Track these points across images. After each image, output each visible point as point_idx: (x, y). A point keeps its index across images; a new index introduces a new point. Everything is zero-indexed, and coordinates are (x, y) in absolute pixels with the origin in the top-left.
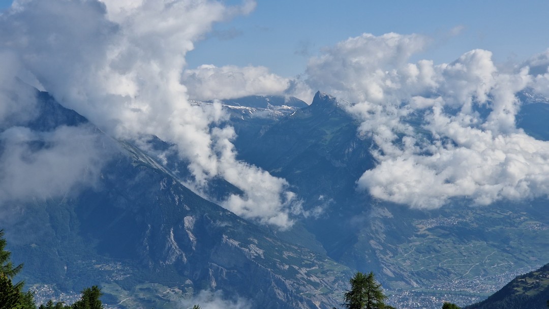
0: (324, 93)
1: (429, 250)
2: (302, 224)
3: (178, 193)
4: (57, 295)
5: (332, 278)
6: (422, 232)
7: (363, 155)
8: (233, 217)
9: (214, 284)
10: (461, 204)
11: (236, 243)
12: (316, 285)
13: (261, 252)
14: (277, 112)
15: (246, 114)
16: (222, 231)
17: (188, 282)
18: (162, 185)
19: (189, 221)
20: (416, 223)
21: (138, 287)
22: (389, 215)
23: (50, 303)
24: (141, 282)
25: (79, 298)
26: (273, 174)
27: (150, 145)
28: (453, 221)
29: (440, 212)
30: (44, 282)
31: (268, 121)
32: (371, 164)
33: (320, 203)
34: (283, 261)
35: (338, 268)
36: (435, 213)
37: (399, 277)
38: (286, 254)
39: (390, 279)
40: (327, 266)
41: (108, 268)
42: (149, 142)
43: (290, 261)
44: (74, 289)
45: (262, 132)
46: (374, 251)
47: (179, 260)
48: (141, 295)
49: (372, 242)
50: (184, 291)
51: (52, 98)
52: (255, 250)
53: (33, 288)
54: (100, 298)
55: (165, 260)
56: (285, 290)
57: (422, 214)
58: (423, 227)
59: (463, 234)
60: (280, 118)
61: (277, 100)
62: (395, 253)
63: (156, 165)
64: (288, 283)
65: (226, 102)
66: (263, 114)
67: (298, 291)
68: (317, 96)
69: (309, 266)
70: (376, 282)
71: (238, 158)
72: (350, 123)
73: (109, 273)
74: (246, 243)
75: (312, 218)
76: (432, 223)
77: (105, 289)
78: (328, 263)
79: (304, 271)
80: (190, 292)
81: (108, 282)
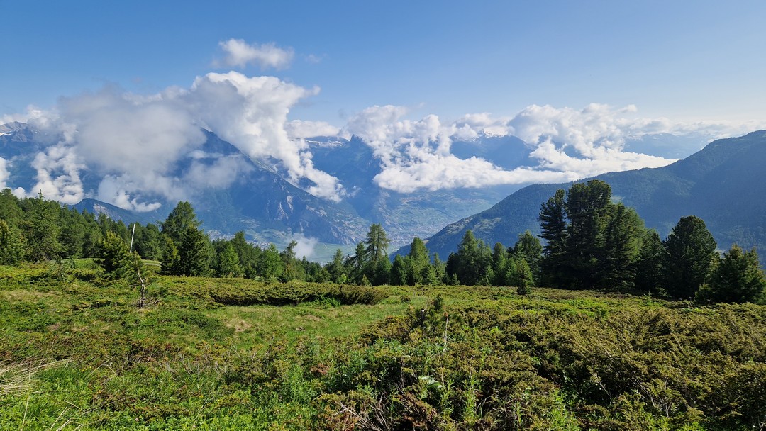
0: (356, 135)
1: (407, 212)
2: (346, 200)
3: (284, 185)
4: (222, 236)
5: (361, 226)
6: (404, 204)
7: (375, 166)
8: (312, 197)
9: (302, 229)
10: (423, 190)
11: (313, 209)
12: (353, 229)
13: (326, 213)
14: (332, 144)
15: (318, 145)
16: (306, 203)
17: (289, 228)
18: (275, 181)
19: (289, 199)
20: (401, 199)
21: (264, 231)
22: (389, 196)
23: (218, 239)
24: (265, 229)
25: (234, 237)
26: (331, 175)
27: (269, 161)
28: (419, 199)
29: (414, 194)
30: (215, 229)
31: (329, 149)
32: (379, 171)
33: (354, 190)
34: (337, 218)
35: (364, 221)
36: (410, 195)
37: (394, 226)
38: (338, 215)
39: (389, 226)
40: (358, 220)
41: (248, 222)
42: (268, 159)
43: (340, 218)
44: (230, 232)
45: (326, 155)
46: (381, 213)
47: (284, 218)
48: (265, 235)
49: (380, 209)
50: (287, 233)
51: (216, 136)
52: (323, 213)
53: (209, 232)
54: (244, 237)
55: (277, 218)
56: (338, 232)
57: (404, 195)
58: (404, 202)
59: (423, 204)
60: (335, 148)
61: (333, 139)
62: (391, 214)
63: (271, 170)
64: (339, 228)
65: (307, 139)
66: (326, 145)
67: (344, 232)
68: (353, 137)
69: (350, 220)
70: (382, 228)
71: (314, 167)
72: (369, 151)
73: (249, 224)
74: (318, 209)
75: (351, 197)
76: (409, 200)
77: (247, 232)
78: (359, 219)
79: (347, 223)
80: (290, 233)
81: (248, 229)
